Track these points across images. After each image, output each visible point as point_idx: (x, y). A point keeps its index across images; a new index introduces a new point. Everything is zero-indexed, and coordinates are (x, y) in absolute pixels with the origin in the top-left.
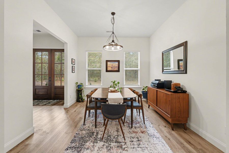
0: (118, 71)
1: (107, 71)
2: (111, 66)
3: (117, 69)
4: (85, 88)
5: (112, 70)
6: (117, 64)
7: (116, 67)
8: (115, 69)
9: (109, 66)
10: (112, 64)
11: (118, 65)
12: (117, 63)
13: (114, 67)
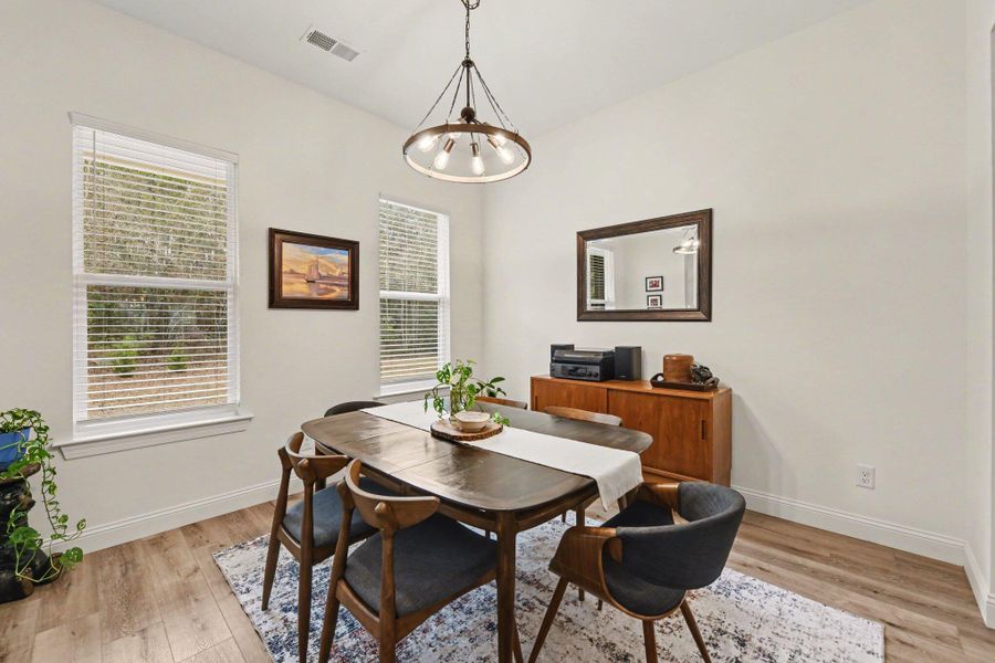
0: (351, 304)
1: (276, 301)
2: (303, 269)
3: (341, 293)
4: (59, 448)
5: (315, 296)
6: (342, 265)
7: (339, 278)
8: (333, 291)
9: (292, 272)
10: (313, 257)
11: (346, 270)
12: (343, 257)
13: (321, 277)
